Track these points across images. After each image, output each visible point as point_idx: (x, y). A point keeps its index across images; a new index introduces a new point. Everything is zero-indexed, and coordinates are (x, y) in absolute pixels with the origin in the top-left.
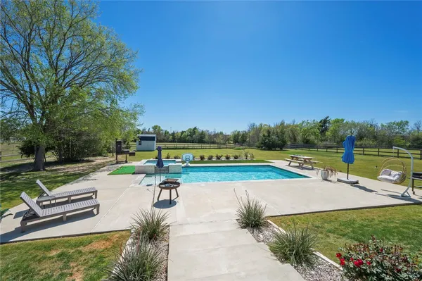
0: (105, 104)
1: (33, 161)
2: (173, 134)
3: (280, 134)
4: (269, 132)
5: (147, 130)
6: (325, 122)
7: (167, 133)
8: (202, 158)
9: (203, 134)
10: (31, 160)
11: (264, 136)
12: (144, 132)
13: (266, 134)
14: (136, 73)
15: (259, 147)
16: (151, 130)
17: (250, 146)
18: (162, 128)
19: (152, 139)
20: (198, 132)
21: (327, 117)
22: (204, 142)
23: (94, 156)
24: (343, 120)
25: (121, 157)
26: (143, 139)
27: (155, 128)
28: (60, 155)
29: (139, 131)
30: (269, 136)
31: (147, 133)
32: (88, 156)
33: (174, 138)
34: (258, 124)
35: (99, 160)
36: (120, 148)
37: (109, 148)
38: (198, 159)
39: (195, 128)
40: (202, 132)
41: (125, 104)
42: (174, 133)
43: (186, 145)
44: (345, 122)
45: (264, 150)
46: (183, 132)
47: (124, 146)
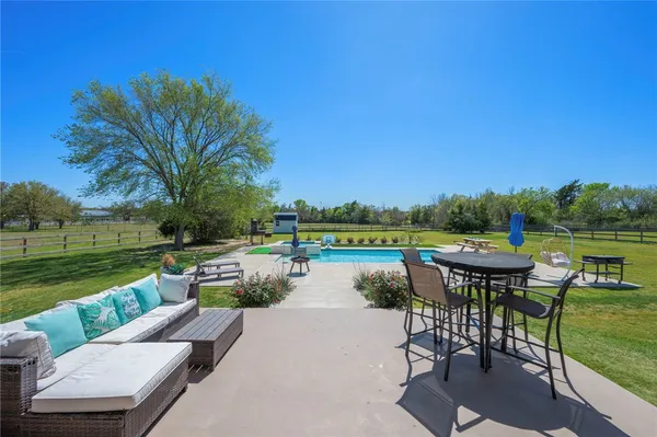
0: (239, 180)
1: (172, 242)
2: (323, 211)
3: (478, 210)
4: (461, 207)
5: (287, 207)
6: (571, 188)
7: (314, 209)
8: (350, 241)
9: (365, 211)
10: (170, 241)
11: (453, 213)
12: (283, 209)
13: (457, 210)
14: (272, 144)
15: (445, 229)
16: (293, 206)
17: (434, 228)
18: (308, 203)
19: (293, 218)
20: (359, 208)
21: (576, 182)
22: (368, 223)
23: (227, 238)
24: (607, 186)
25: (256, 239)
26: (279, 218)
27: (298, 203)
28: (195, 237)
29: (277, 207)
30: (460, 213)
31: (288, 211)
32: (220, 238)
33: (324, 217)
34: (449, 196)
35: (232, 242)
36: (256, 230)
37: (242, 230)
38: (344, 241)
39: (354, 203)
40: (365, 208)
41: (261, 180)
43: (338, 226)
44: (610, 188)
45: (454, 233)
46: (336, 209)
47: (259, 227)
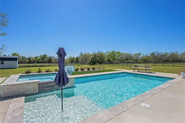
20: (47, 57)
22: (52, 63)
30: (95, 58)
39: (45, 55)
40: (50, 57)
42: (30, 58)
